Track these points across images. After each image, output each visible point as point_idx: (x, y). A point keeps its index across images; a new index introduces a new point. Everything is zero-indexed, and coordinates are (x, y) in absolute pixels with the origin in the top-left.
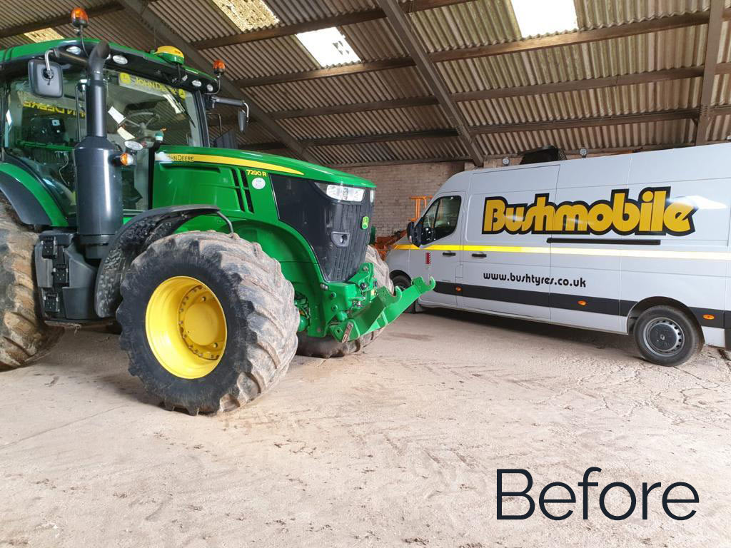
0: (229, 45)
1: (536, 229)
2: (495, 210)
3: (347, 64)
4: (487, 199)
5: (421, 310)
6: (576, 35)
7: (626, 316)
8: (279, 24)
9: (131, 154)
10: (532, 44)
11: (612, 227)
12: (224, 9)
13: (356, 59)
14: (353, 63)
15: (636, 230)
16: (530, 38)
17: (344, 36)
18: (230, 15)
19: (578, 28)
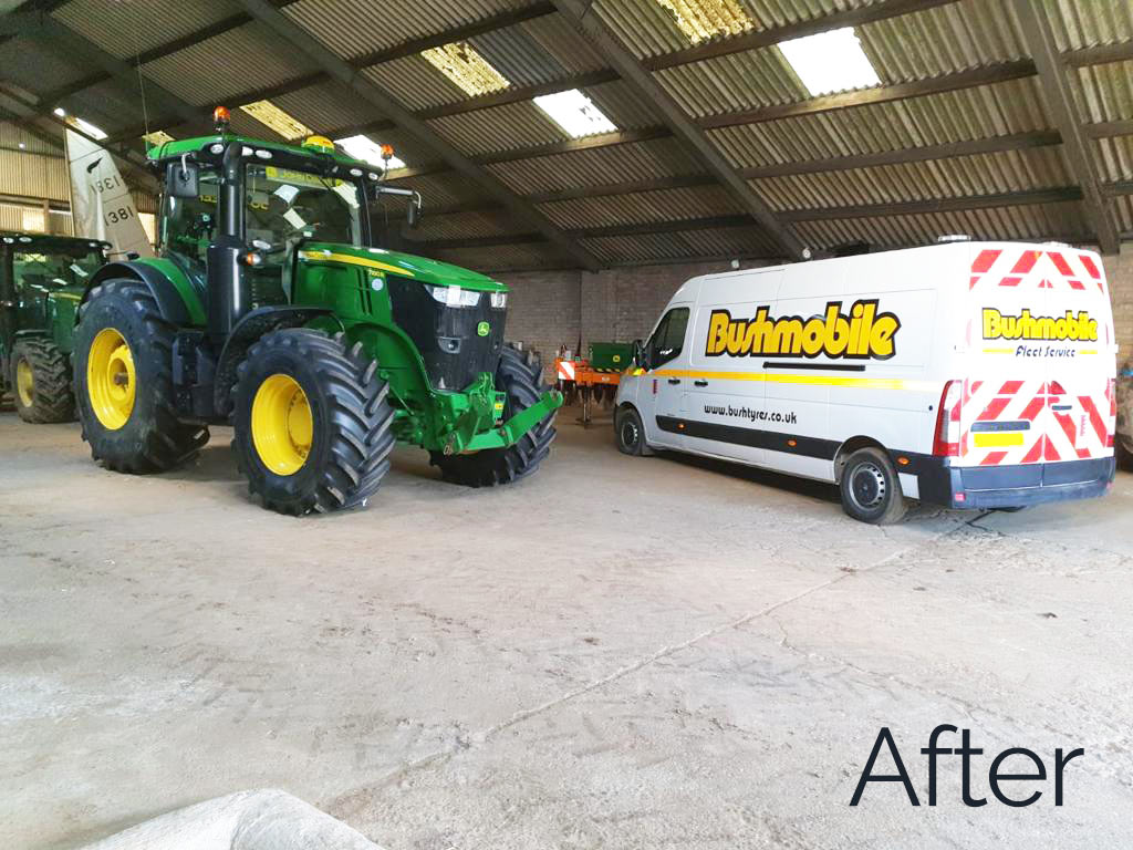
0: (459, 113)
1: (754, 351)
2: (719, 327)
3: (602, 134)
4: (714, 312)
5: (651, 453)
6: (879, 91)
7: (832, 459)
8: (510, 87)
9: (259, 254)
10: (824, 103)
11: (823, 349)
12: (445, 72)
13: (612, 127)
14: (609, 133)
15: (844, 354)
16: (822, 96)
17: (589, 100)
18: (453, 78)
19: (880, 83)
